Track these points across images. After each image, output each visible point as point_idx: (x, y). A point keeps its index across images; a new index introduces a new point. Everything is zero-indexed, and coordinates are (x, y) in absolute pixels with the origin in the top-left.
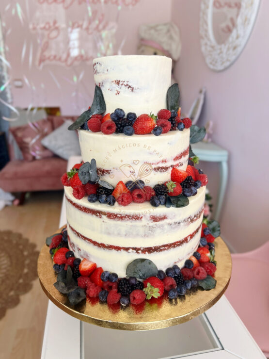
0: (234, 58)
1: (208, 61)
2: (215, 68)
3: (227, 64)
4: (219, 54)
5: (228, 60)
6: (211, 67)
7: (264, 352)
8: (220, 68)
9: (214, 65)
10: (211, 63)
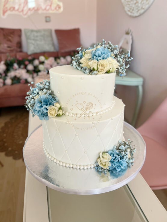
0: (147, 6)
1: (126, 9)
2: (132, 14)
3: (142, 11)
4: (135, 4)
5: (142, 8)
6: (129, 14)
7: (151, 187)
8: (136, 14)
9: (131, 12)
10: (129, 11)
